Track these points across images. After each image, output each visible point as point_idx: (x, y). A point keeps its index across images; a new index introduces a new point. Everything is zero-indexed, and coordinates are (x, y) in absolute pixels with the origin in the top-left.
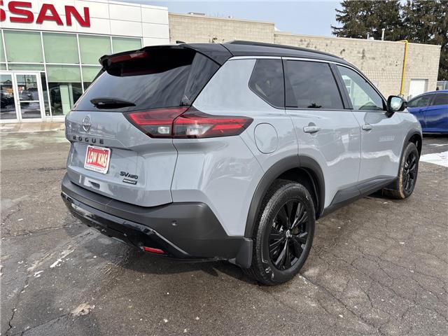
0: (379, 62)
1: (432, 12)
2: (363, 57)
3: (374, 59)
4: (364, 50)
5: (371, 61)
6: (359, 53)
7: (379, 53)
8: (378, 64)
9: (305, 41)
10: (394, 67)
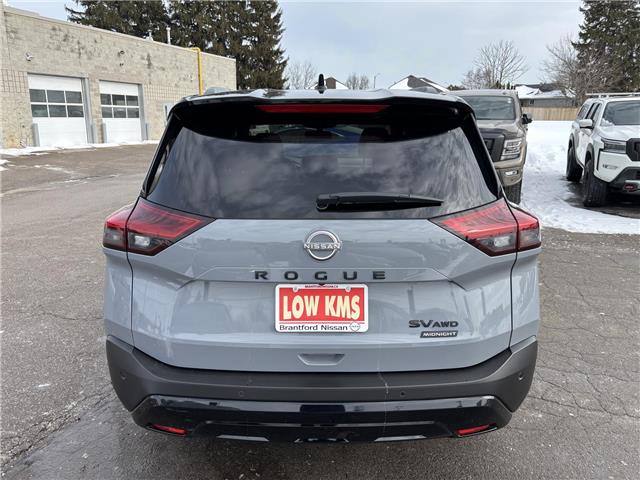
0: (171, 73)
1: (205, 11)
2: (150, 65)
3: (164, 69)
4: (149, 56)
5: (159, 72)
6: (143, 58)
7: (168, 62)
8: (169, 77)
9: (60, 30)
10: (188, 83)
